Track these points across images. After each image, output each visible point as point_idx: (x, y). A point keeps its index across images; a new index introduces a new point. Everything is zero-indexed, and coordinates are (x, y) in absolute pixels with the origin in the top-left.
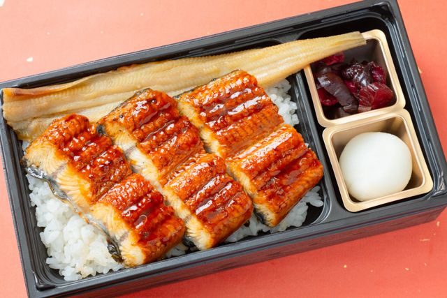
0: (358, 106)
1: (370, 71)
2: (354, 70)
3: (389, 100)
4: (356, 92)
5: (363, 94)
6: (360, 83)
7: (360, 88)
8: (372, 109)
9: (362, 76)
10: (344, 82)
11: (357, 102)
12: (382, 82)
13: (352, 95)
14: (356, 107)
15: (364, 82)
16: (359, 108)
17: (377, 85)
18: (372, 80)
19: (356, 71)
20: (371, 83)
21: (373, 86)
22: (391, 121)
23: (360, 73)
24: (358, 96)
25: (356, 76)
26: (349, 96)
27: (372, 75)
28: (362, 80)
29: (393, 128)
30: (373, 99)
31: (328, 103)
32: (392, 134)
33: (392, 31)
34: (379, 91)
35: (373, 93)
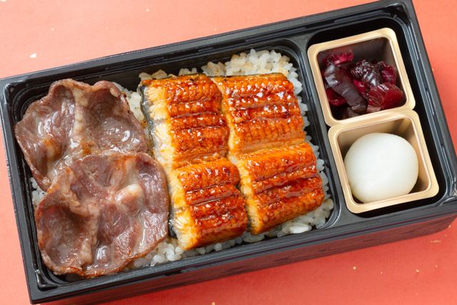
0: (367, 106)
1: (380, 71)
2: (363, 69)
3: (399, 101)
4: (366, 92)
5: (372, 94)
6: (370, 83)
7: (369, 88)
8: (381, 110)
9: (371, 75)
10: (352, 82)
11: (366, 103)
12: (392, 82)
13: (361, 95)
14: (364, 106)
15: (374, 82)
16: (368, 109)
17: (387, 86)
18: (382, 80)
19: (365, 70)
20: (381, 83)
21: (383, 86)
22: (399, 122)
23: (370, 72)
24: (367, 96)
25: (365, 76)
26: (358, 96)
27: (382, 74)
28: (371, 79)
29: (400, 130)
30: (383, 99)
31: (336, 104)
32: (399, 136)
33: (406, 31)
34: (389, 92)
35: (384, 94)
